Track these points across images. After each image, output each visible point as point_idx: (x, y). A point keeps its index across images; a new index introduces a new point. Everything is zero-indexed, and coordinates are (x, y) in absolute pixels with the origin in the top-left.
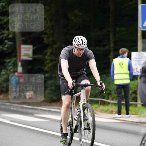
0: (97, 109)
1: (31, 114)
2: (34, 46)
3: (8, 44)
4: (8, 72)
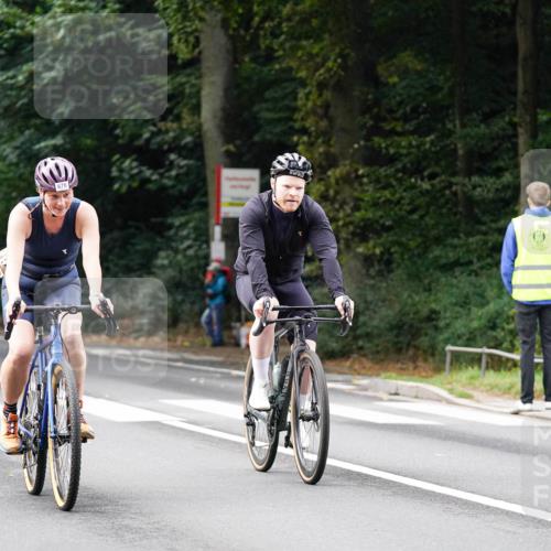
0: (477, 383)
3: (181, 167)
4: (180, 257)
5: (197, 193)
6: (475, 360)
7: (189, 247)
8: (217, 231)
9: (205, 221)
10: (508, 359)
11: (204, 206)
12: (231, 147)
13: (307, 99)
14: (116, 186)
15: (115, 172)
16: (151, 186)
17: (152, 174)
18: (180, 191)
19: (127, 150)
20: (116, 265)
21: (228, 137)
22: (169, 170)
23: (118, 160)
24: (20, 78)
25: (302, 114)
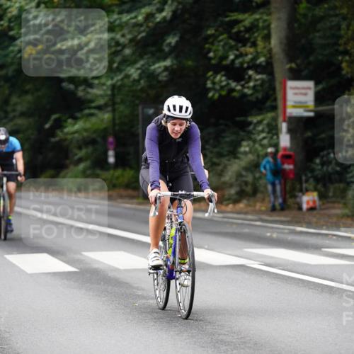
1: (315, 248)
2: (316, 84)
3: (256, 80)
4: (257, 146)
5: (269, 99)
7: (264, 138)
8: (284, 126)
9: (275, 119)
11: (274, 108)
12: (293, 65)
13: (348, 29)
14: (210, 94)
15: (209, 85)
16: (235, 94)
17: (236, 86)
18: (257, 98)
19: (218, 69)
20: (211, 152)
21: (291, 56)
22: (248, 82)
23: (211, 75)
24: (140, 18)
25: (344, 39)
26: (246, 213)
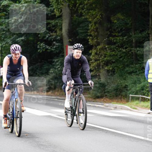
0: (138, 105)
3: (57, 45)
4: (56, 70)
5: (61, 52)
6: (138, 99)
7: (59, 67)
9: (63, 60)
10: (147, 98)
11: (63, 56)
12: (71, 40)
14: (39, 51)
15: (38, 47)
16: (48, 51)
17: (49, 47)
18: (57, 52)
19: (42, 41)
20: (39, 72)
21: (70, 37)
22: (53, 46)
23: (39, 43)
25: (90, 31)
26: (52, 96)
